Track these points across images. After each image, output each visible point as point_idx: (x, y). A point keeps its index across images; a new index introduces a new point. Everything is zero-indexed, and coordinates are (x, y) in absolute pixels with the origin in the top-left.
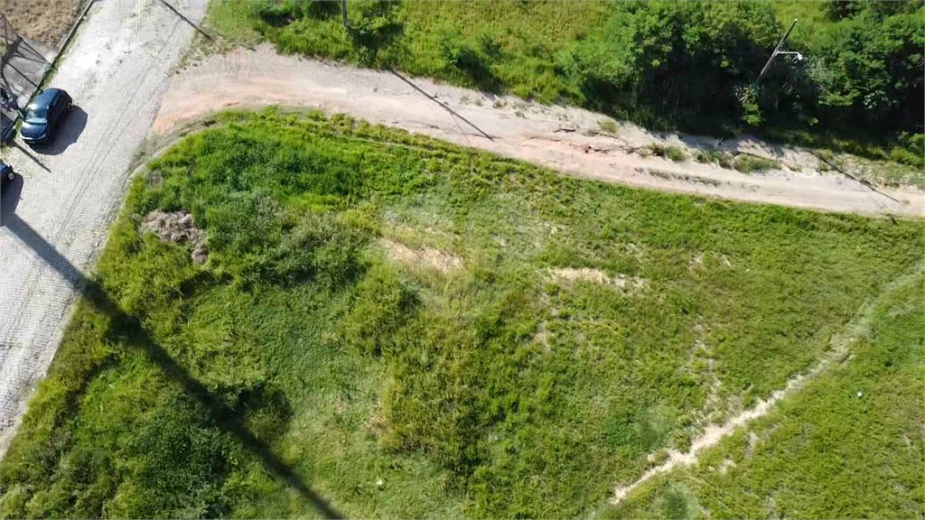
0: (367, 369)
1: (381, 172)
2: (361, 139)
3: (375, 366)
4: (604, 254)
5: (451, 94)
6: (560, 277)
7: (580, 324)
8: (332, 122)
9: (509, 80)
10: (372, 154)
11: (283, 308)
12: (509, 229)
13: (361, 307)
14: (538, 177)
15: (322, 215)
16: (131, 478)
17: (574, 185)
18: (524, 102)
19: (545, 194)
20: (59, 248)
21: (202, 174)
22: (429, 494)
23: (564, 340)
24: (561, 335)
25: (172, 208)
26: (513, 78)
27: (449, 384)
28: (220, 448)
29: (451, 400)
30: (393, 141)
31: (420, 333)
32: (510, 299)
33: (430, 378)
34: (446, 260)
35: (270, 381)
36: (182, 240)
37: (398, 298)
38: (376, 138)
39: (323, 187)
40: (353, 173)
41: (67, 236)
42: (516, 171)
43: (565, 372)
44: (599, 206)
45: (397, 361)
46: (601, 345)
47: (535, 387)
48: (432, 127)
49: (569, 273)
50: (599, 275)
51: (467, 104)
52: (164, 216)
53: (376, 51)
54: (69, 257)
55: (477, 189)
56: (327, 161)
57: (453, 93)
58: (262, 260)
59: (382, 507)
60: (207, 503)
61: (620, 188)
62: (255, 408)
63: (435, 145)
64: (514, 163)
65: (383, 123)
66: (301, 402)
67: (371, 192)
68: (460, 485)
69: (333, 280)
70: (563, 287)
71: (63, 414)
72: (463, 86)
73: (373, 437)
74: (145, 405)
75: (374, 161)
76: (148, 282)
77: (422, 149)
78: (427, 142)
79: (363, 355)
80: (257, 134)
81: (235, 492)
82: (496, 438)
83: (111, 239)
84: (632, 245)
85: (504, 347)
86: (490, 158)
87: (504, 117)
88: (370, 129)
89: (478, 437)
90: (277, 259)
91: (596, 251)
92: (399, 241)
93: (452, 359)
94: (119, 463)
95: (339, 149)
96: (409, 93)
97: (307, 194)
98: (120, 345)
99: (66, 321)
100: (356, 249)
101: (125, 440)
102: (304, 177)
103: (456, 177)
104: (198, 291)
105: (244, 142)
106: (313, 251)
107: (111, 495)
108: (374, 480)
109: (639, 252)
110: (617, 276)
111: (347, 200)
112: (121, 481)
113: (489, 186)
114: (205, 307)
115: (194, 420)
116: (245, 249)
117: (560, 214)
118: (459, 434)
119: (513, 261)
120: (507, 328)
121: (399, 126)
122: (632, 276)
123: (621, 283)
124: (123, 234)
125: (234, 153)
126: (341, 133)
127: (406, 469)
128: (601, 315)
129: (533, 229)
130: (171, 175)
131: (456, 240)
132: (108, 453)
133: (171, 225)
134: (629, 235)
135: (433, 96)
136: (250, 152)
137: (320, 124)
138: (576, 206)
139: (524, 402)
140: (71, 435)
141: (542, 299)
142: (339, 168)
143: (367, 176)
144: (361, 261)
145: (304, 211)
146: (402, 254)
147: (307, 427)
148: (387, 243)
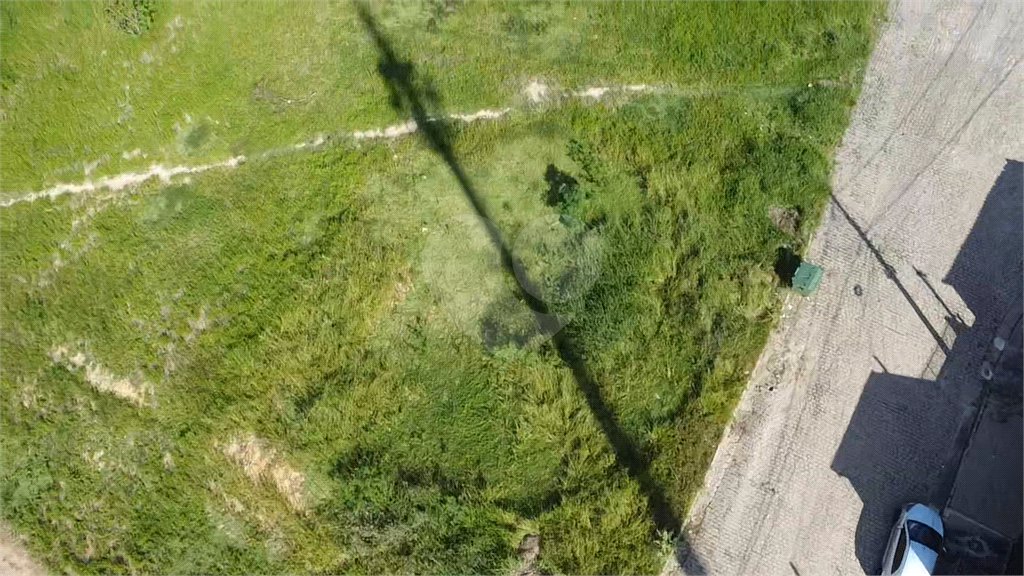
0: (387, 344)
6: (137, 387)
22: (387, 207)
24: (182, 318)
34: (243, 455)
50: (94, 375)
59: (432, 208)
66: (468, 329)
68: (357, 205)
82: (304, 237)
84: (26, 403)
89: (320, 241)
92: (281, 499)
104: (542, 497)
109: (26, 393)
110: (76, 368)
127: (396, 233)
129: (120, 465)
131: (216, 481)
146: (287, 478)
147: (471, 302)
148: (297, 502)
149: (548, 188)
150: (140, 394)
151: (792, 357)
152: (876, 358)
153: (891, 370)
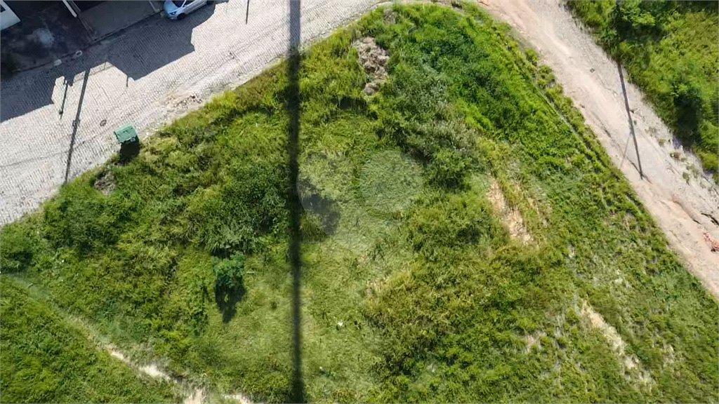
0: (402, 251)
1: (537, 133)
2: (546, 98)
3: (409, 254)
4: (640, 333)
5: (646, 119)
6: (587, 316)
7: (567, 359)
8: (539, 69)
9: (707, 144)
10: (543, 115)
11: (389, 165)
12: (586, 250)
13: (437, 210)
14: (648, 234)
15: (469, 129)
16: (222, 186)
17: (672, 264)
18: (701, 170)
19: (640, 251)
20: (303, 19)
21: (419, 36)
22: (360, 359)
23: (543, 358)
24: (545, 352)
25: (382, 45)
26: (714, 145)
27: (439, 309)
28: (276, 215)
29: (430, 320)
30: (567, 118)
31: (455, 261)
32: (537, 297)
33: (432, 295)
34: (521, 230)
35: (339, 203)
36: (370, 70)
37: (464, 226)
38: (557, 107)
39: (489, 110)
40: (517, 117)
41: (313, 14)
42: (635, 216)
43: (521, 378)
44: (676, 297)
45: (423, 265)
46: (566, 388)
47: (491, 366)
48: (606, 131)
49: (597, 320)
50: (619, 343)
51: (651, 136)
52: (373, 45)
53: (622, 41)
54: (303, 29)
55: (592, 203)
56: (506, 95)
57: (649, 117)
58: (404, 124)
59: (327, 338)
60: (243, 238)
61: (712, 301)
62: (316, 210)
63: (595, 146)
64: (640, 208)
65: (572, 99)
66: (344, 234)
67: (517, 141)
68: (383, 375)
69: (437, 176)
70: (583, 325)
71: (222, 119)
72: (663, 119)
73: (363, 295)
74: (262, 152)
75: (540, 122)
76: (327, 80)
77: (581, 142)
78: (590, 140)
79: (408, 240)
80: (479, 38)
81: (261, 248)
82: (433, 371)
83: (332, 36)
84: (672, 349)
85: (499, 321)
86: (625, 190)
87: (670, 168)
88: (560, 96)
89: (422, 358)
90: (414, 131)
91: (635, 325)
92: (503, 189)
93: (458, 296)
94: (222, 173)
95: (524, 93)
96: (614, 92)
97: (474, 106)
98: (281, 105)
99: (268, 66)
100: (470, 170)
101: (235, 163)
102: (483, 93)
103: (586, 182)
104: (350, 110)
105: (466, 36)
106: (441, 146)
107: (205, 186)
108: (339, 320)
109: (672, 358)
110: (632, 357)
111: (496, 133)
112: (216, 183)
113: (603, 208)
114: (344, 124)
115: (277, 186)
116: (401, 108)
117: (637, 275)
118: (413, 345)
119: (566, 273)
120: (514, 312)
121: (582, 111)
122: (646, 369)
123: (630, 364)
124: (341, 39)
125: (451, 39)
126: (537, 82)
127: (362, 332)
128: (590, 369)
129: (604, 266)
130: (401, 22)
131: (542, 223)
132: (222, 162)
133: (372, 55)
134: (677, 339)
135: (631, 107)
136: (464, 47)
137: (528, 64)
138: (656, 280)
139: (473, 369)
140: (216, 135)
141: (558, 317)
142: (509, 106)
143: (525, 128)
144: (466, 181)
145: (460, 115)
146: (497, 200)
147: (333, 251)
148: (494, 184)
149: (238, 304)
150: (585, 310)
151: (169, 107)
152: (127, 86)
153: (125, 76)
